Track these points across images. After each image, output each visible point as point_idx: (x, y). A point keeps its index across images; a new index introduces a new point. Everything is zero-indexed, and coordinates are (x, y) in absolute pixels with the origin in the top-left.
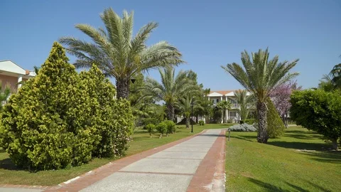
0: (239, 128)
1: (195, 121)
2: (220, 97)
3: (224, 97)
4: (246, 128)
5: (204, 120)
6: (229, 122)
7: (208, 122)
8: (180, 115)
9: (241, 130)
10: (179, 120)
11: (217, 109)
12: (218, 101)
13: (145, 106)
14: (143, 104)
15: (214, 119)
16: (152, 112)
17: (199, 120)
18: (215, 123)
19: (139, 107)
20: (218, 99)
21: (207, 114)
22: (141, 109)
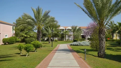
0: (76, 44)
1: (53, 39)
2: (64, 29)
3: (66, 29)
4: (80, 44)
5: (57, 39)
6: (67, 40)
7: (59, 40)
8: (46, 37)
9: (78, 45)
10: (46, 39)
11: (63, 34)
12: (63, 31)
13: (28, 32)
14: (27, 31)
15: (61, 39)
16: (32, 35)
17: (55, 39)
18: (61, 40)
19: (25, 33)
20: (63, 30)
21: (58, 36)
22: (26, 34)
